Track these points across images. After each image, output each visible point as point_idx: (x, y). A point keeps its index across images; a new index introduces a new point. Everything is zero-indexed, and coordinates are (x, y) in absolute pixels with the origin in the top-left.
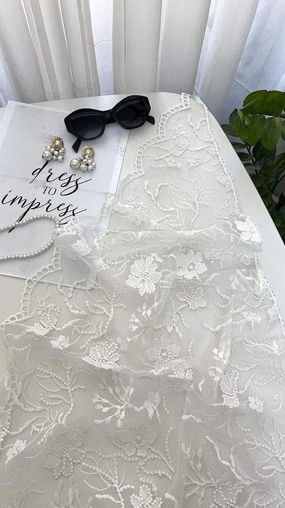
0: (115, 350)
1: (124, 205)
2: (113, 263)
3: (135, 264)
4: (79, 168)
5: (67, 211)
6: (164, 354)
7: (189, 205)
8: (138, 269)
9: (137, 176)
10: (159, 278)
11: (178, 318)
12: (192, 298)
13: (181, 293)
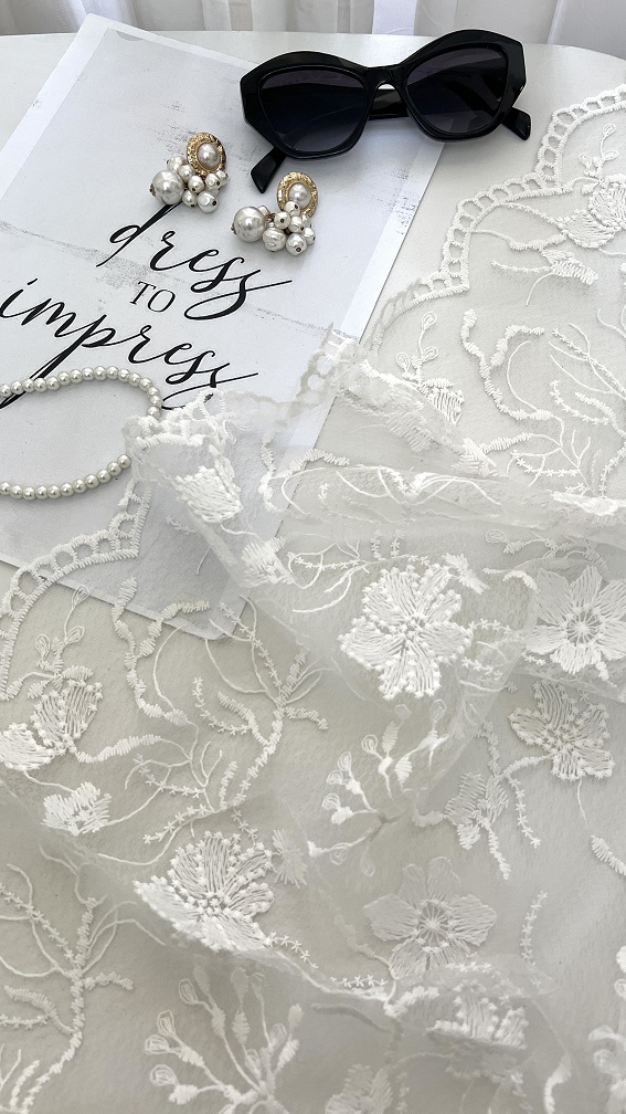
0: (261, 872)
1: (383, 376)
2: (310, 565)
3: (383, 580)
4: (260, 240)
5: (193, 371)
6: (433, 924)
7: (607, 410)
8: (390, 599)
9: (442, 292)
10: (461, 649)
11: (504, 802)
12: (565, 737)
13: (528, 713)
